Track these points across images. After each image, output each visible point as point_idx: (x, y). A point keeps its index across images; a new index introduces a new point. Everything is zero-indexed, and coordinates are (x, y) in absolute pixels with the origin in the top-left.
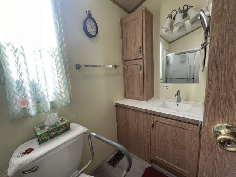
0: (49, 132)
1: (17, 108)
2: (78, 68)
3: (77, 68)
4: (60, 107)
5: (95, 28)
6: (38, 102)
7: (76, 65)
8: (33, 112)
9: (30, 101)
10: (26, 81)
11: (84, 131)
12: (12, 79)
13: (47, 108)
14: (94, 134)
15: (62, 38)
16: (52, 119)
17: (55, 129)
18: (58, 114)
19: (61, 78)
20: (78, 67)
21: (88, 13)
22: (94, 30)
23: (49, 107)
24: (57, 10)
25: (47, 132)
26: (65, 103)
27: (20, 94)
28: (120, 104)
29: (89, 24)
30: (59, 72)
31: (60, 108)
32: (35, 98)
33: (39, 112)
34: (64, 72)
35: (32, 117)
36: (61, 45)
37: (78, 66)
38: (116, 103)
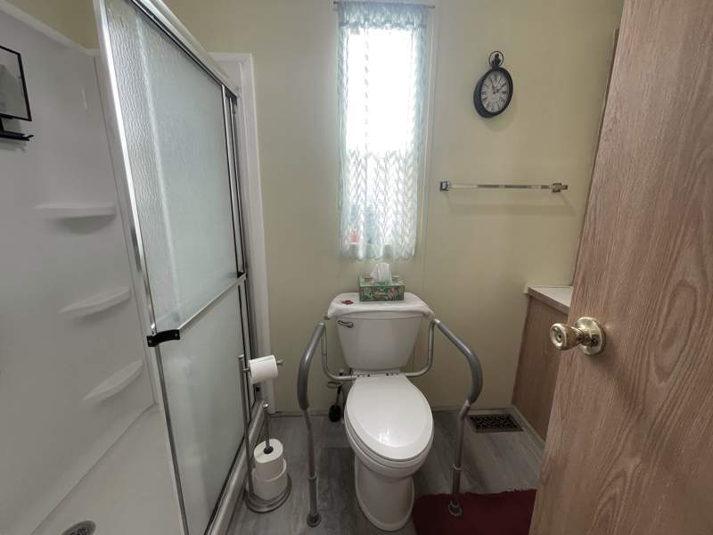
0: (374, 289)
1: (347, 243)
2: (445, 190)
3: (441, 189)
4: (397, 257)
5: (504, 93)
6: (370, 242)
7: (441, 184)
8: (361, 254)
9: (362, 237)
10: (362, 207)
11: (423, 310)
12: (348, 202)
13: (378, 253)
14: (438, 322)
15: (423, 134)
16: (382, 272)
17: (382, 288)
18: (390, 267)
19: (409, 206)
20: (444, 187)
21: (493, 58)
22: (501, 98)
23: (381, 254)
24: (424, 83)
25: (372, 288)
26: (406, 252)
27: (353, 225)
28: (540, 294)
29: (491, 87)
30: (406, 195)
31: (397, 260)
32: (368, 235)
33: (368, 257)
34: (415, 196)
35: (360, 260)
36: (419, 146)
37: (444, 184)
38: (530, 290)
